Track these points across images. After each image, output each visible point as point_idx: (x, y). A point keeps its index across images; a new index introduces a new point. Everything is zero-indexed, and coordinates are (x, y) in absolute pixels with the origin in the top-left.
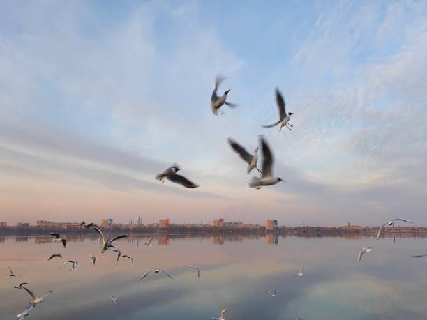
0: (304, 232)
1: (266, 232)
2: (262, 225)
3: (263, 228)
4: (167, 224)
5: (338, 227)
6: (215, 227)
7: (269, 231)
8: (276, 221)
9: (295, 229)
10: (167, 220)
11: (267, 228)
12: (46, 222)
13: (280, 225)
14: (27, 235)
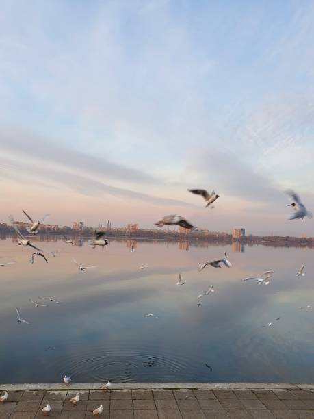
0: (272, 242)
1: (232, 240)
2: (229, 233)
3: (230, 237)
4: (135, 229)
5: (308, 237)
6: (181, 234)
7: (236, 240)
8: (243, 230)
9: (263, 238)
10: (135, 225)
11: (234, 236)
12: (21, 223)
13: (247, 234)
14: (5, 234)
